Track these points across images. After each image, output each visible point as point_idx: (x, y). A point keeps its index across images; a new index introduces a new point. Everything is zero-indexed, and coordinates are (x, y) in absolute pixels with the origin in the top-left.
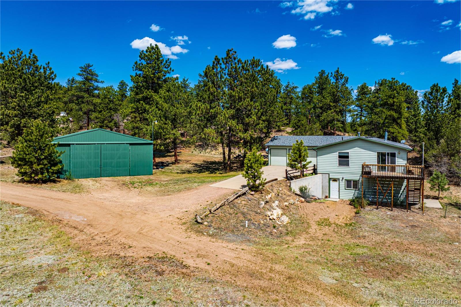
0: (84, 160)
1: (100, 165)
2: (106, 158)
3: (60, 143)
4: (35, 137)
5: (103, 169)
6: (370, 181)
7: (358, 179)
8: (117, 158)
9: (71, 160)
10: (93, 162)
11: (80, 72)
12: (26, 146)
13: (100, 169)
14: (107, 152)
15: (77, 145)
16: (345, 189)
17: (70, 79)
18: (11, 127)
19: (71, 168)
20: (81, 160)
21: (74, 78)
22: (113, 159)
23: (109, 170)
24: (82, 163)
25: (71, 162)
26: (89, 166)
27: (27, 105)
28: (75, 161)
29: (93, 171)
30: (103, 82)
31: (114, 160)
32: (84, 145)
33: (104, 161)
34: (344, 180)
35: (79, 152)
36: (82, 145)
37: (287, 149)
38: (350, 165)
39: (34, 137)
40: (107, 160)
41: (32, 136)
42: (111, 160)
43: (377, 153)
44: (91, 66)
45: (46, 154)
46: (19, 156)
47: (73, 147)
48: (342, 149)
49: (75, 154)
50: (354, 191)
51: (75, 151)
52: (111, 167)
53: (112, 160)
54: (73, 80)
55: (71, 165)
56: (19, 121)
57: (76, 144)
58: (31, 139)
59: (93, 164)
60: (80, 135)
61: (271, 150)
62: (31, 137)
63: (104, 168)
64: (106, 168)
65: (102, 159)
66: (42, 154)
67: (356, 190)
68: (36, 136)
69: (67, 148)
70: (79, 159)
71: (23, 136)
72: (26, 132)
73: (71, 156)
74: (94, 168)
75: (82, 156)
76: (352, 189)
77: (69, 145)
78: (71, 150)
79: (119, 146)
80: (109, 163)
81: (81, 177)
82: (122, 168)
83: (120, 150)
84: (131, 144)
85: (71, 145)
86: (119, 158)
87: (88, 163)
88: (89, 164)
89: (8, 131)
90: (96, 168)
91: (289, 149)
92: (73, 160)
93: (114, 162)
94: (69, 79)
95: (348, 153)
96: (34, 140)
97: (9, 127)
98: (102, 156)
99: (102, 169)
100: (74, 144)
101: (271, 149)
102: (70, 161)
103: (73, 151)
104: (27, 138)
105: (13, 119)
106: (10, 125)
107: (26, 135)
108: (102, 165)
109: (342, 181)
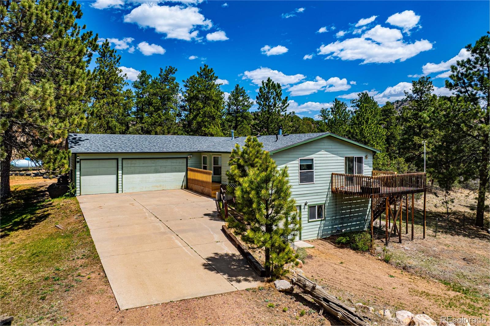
6: (337, 203)
7: (324, 202)
16: (309, 222)
34: (307, 207)
37: (117, 159)
38: (315, 179)
43: (344, 159)
48: (304, 153)
50: (319, 223)
61: (82, 161)
67: (322, 220)
76: (317, 219)
91: (123, 159)
95: (312, 160)
101: (80, 160)
109: (304, 209)
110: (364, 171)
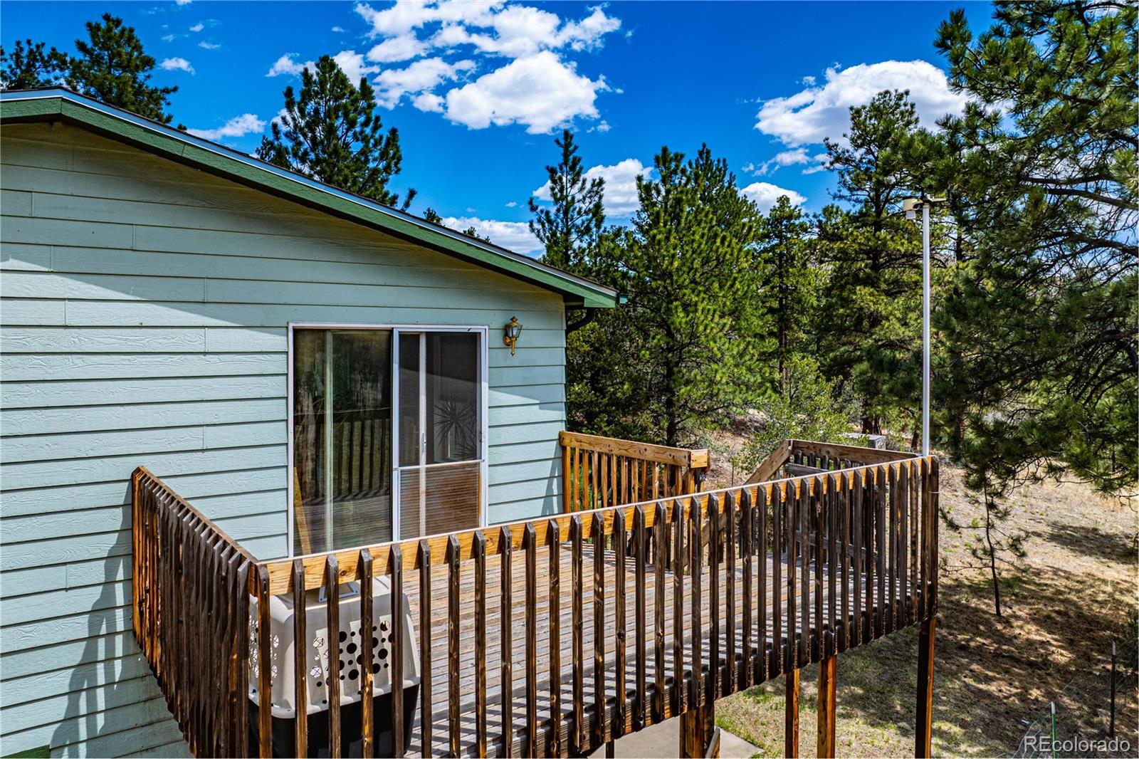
110: (487, 436)
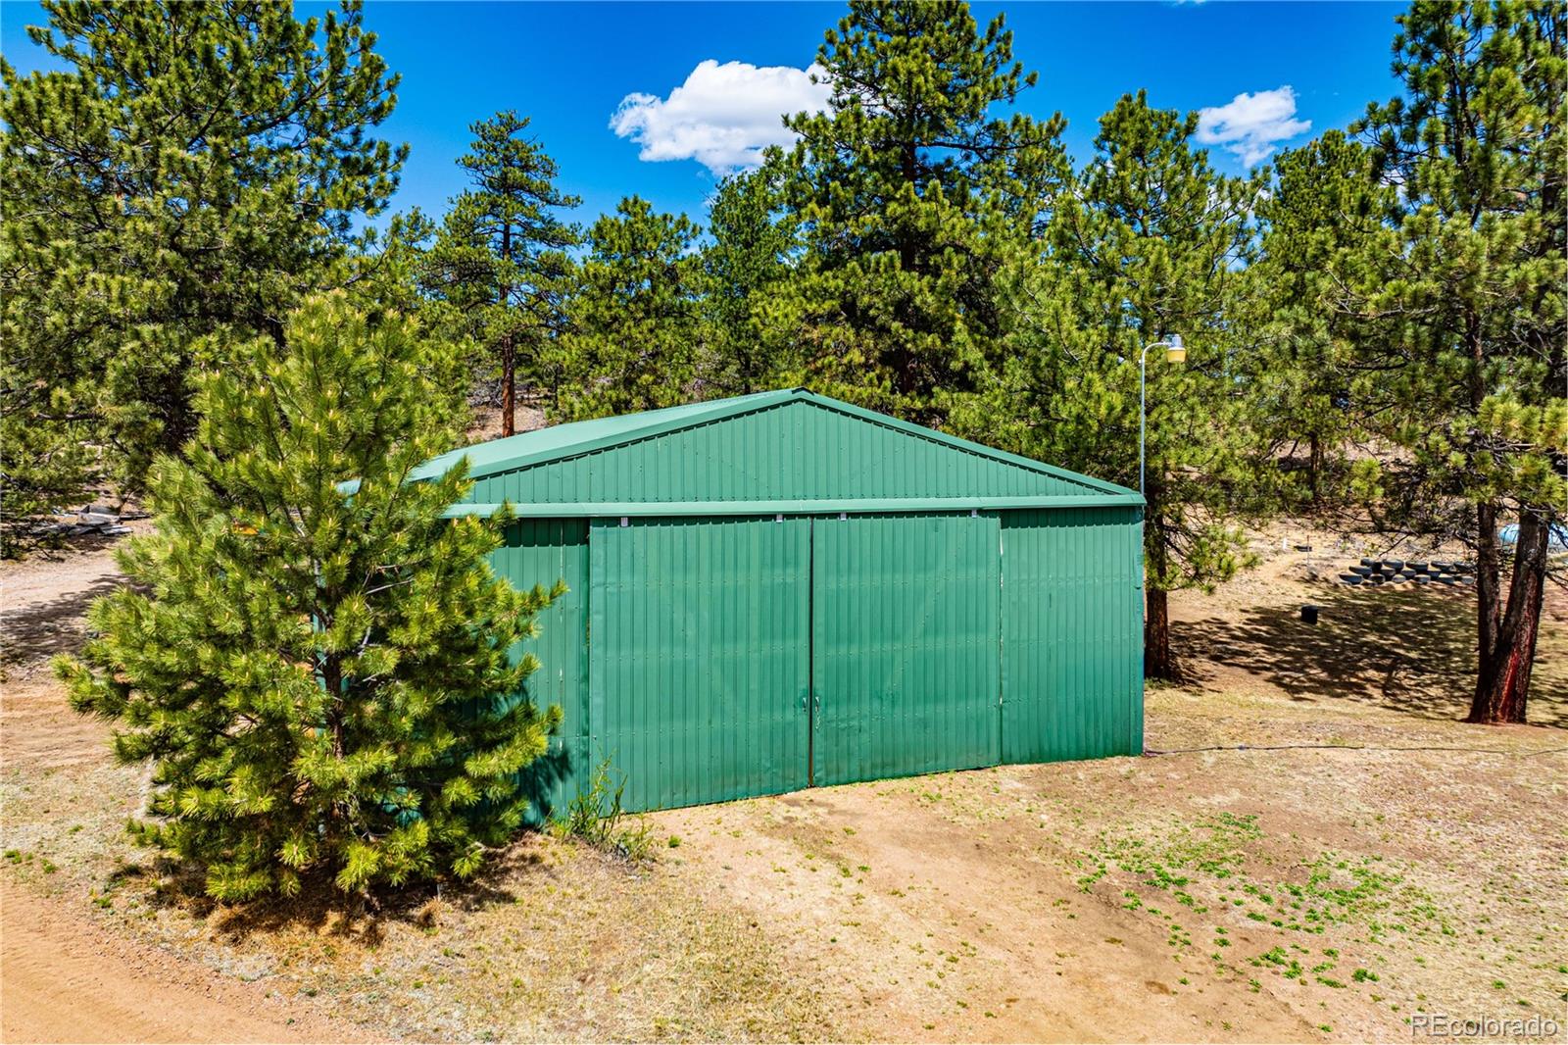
0: (691, 656)
1: (804, 685)
2: (844, 631)
3: (520, 510)
4: (312, 458)
5: (827, 722)
8: (920, 628)
9: (596, 652)
10: (755, 668)
11: (471, 152)
12: (228, 547)
13: (804, 719)
14: (855, 584)
15: (640, 530)
17: (403, 218)
18: (123, 398)
19: (596, 723)
20: (665, 650)
21: (421, 213)
22: (894, 637)
23: (865, 724)
24: (678, 679)
25: (596, 677)
26: (729, 697)
27: (226, 240)
28: (625, 665)
29: (754, 741)
30: (577, 199)
31: (898, 646)
32: (691, 529)
33: (832, 652)
35: (653, 586)
36: (678, 530)
39: (297, 459)
40: (854, 651)
41: (274, 453)
42: (877, 647)
44: (518, 127)
45: (414, 634)
46: (152, 653)
47: (612, 548)
49: (626, 601)
51: (626, 578)
52: (876, 704)
53: (887, 646)
54: (418, 218)
55: (596, 701)
56: (171, 349)
57: (636, 520)
58: (272, 480)
59: (754, 686)
60: (659, 441)
62: (264, 462)
63: (832, 711)
64: (843, 710)
65: (818, 642)
66: (379, 636)
68: (322, 448)
69: (563, 557)
70: (652, 650)
71: (190, 448)
72: (221, 405)
73: (596, 620)
74: (766, 715)
75: (678, 617)
77: (575, 530)
78: (596, 572)
79: (932, 535)
80: (866, 668)
81: (666, 797)
82: (951, 705)
83: (941, 568)
84: (1012, 517)
85: (595, 532)
86: (935, 628)
87: (717, 673)
88: (728, 688)
89: (99, 419)
90: (778, 716)
92: (612, 653)
93: (898, 658)
94: (397, 216)
96: (300, 486)
97: (107, 392)
98: (819, 619)
99: (818, 720)
100: (613, 521)
102: (585, 661)
103: (611, 579)
104: (231, 466)
105: (137, 335)
106: (111, 375)
107: (220, 439)
108: (818, 685)
